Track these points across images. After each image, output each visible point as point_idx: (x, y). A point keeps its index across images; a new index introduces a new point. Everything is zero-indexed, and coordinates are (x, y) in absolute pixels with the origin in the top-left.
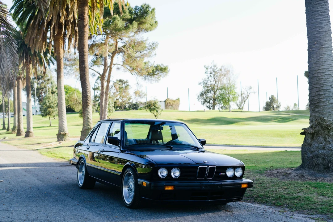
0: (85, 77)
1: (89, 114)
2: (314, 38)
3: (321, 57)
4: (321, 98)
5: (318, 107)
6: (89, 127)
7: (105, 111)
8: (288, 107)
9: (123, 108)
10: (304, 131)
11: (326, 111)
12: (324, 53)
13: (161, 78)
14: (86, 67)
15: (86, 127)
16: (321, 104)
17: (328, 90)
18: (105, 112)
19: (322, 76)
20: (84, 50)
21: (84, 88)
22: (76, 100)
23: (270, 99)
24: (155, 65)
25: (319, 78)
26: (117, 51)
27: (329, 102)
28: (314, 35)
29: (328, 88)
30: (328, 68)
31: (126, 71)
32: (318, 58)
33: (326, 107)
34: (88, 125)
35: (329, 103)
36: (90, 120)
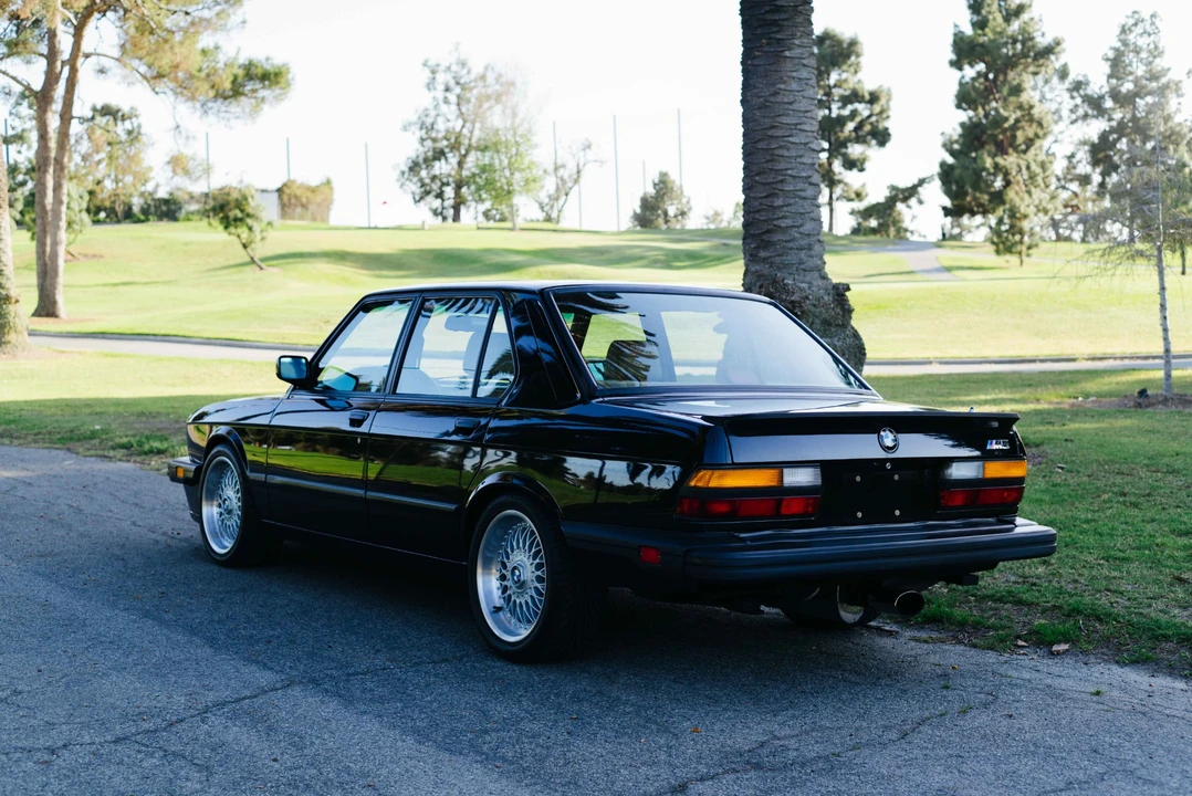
2: (759, 26)
3: (779, 86)
4: (775, 216)
5: (767, 245)
6: (4, 293)
7: (57, 228)
8: (717, 214)
9: (121, 215)
10: (721, 320)
11: (792, 258)
12: (789, 74)
13: (266, 107)
16: (777, 237)
17: (799, 193)
19: (780, 147)
23: (655, 185)
24: (242, 60)
25: (773, 154)
26: (96, 7)
27: (801, 230)
28: (760, 17)
29: (799, 187)
30: (800, 124)
31: (133, 84)
32: (772, 89)
33: (791, 245)
35: (801, 233)
36: (4, 268)
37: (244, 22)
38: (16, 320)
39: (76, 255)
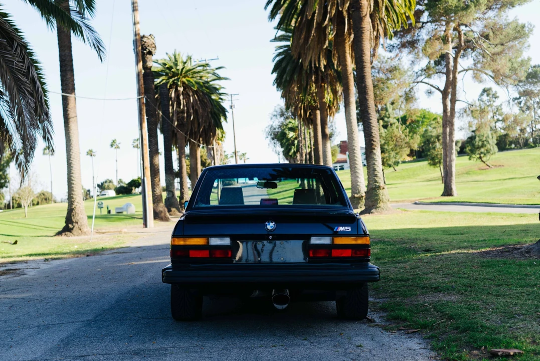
0: (366, 102)
1: (376, 163)
6: (377, 184)
7: (451, 153)
9: (522, 145)
14: (368, 87)
15: (371, 184)
18: (450, 157)
20: (363, 60)
22: (401, 138)
26: (462, 48)
34: (376, 182)
36: (377, 173)
37: (529, 46)
38: (383, 197)
39: (490, 166)
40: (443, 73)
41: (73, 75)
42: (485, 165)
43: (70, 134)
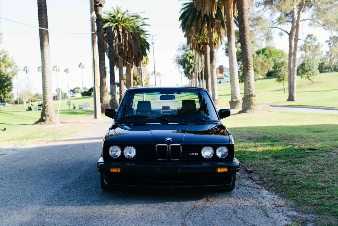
0: (245, 38)
1: (250, 79)
6: (251, 93)
7: (294, 74)
9: (333, 69)
14: (246, 27)
15: (247, 93)
18: (293, 76)
20: (243, 9)
21: (243, 50)
22: (262, 63)
26: (303, 5)
34: (250, 91)
36: (251, 86)
38: (255, 102)
39: (314, 82)
40: (290, 22)
41: (47, 16)
42: (310, 81)
43: (44, 56)
